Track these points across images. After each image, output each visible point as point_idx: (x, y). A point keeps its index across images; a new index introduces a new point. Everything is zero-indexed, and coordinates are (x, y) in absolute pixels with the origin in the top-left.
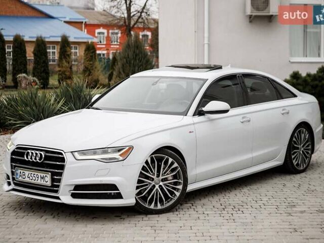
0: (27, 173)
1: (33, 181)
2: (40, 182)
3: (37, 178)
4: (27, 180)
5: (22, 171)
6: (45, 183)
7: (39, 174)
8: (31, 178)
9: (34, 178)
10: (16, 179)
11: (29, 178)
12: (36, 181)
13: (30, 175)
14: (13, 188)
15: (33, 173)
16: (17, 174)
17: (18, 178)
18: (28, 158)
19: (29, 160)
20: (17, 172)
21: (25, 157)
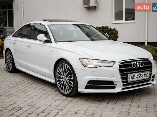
0: (136, 75)
1: (140, 79)
2: (144, 78)
3: (142, 76)
4: (136, 79)
6: (146, 77)
7: (144, 74)
8: (139, 77)
9: (140, 77)
10: (128, 81)
11: (138, 77)
12: (141, 78)
13: (138, 76)
14: (122, 88)
15: (140, 74)
16: (130, 78)
17: (129, 80)
18: (134, 67)
19: (136, 67)
20: (129, 76)
21: (132, 66)
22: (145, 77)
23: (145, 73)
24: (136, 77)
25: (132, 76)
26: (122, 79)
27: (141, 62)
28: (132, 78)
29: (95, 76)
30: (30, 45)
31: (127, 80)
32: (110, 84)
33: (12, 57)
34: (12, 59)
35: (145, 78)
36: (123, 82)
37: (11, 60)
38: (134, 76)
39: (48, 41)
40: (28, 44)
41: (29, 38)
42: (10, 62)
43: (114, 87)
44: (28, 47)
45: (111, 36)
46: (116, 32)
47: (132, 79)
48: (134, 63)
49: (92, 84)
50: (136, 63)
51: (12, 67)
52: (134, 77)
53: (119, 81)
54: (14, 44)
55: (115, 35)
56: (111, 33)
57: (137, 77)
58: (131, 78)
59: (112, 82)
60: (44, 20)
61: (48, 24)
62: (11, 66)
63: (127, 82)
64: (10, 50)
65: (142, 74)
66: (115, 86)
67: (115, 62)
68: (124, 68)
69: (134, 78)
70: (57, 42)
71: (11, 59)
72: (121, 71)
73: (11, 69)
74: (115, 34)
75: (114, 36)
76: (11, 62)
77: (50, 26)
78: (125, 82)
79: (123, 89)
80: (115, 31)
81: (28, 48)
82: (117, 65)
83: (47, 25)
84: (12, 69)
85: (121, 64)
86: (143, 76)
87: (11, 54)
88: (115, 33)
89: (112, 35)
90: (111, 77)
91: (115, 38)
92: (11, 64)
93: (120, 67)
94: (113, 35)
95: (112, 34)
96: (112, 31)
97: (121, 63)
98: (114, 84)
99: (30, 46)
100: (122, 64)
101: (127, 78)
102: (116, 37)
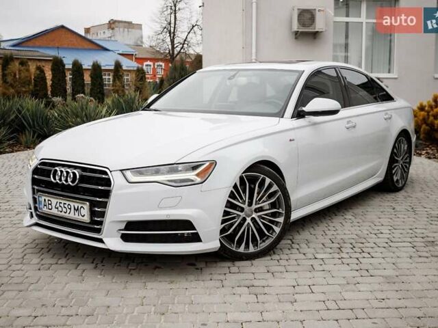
0: (54, 201)
1: (63, 214)
2: (72, 215)
3: (69, 211)
4: (54, 211)
5: (47, 199)
7: (72, 204)
8: (60, 209)
9: (64, 210)
10: (39, 209)
11: (58, 208)
12: (67, 214)
13: (58, 205)
14: (35, 222)
15: (63, 202)
16: (41, 202)
17: (41, 209)
20: (40, 199)
22: (77, 214)
23: (76, 205)
24: (54, 205)
25: (45, 200)
35: (77, 217)
38: (50, 202)
47: (46, 207)
48: (56, 171)
50: (61, 172)
57: (56, 207)
58: (44, 205)
65: (67, 203)
66: (32, 213)
69: (50, 207)
79: (38, 224)
86: (70, 209)
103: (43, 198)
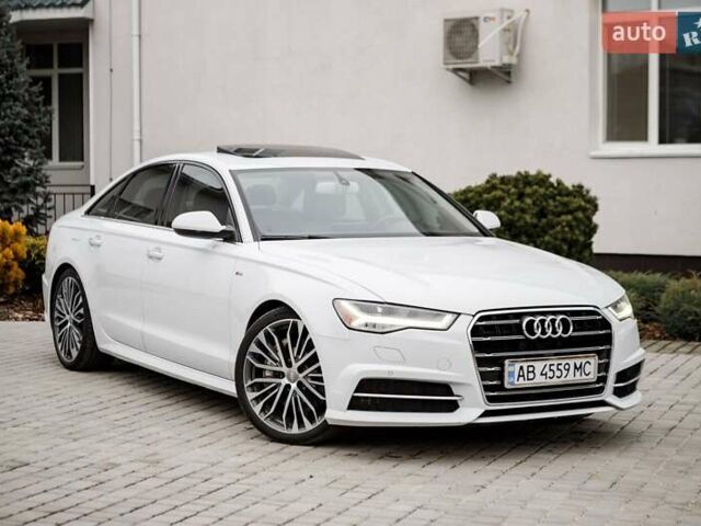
0: (539, 366)
1: (555, 381)
2: (572, 377)
3: (565, 373)
4: (539, 380)
5: (525, 365)
6: (584, 377)
7: (571, 362)
8: (550, 374)
9: (558, 373)
10: (507, 386)
11: (546, 374)
12: (562, 378)
13: (547, 369)
14: (483, 411)
15: (556, 362)
16: (511, 374)
17: (512, 383)
18: (534, 334)
19: (538, 338)
20: (511, 369)
21: (525, 332)
22: (578, 374)
23: (578, 362)
24: (538, 372)
25: (521, 368)
26: (484, 376)
27: (562, 320)
28: (523, 376)
29: (383, 361)
30: (159, 249)
31: (503, 383)
32: (438, 394)
33: (81, 300)
34: (81, 311)
35: (579, 378)
36: (487, 388)
37: (80, 316)
38: (531, 369)
39: (230, 237)
40: (152, 246)
41: (156, 224)
42: (75, 323)
43: (452, 406)
44: (151, 257)
45: (559, 223)
46: (583, 203)
47: (521, 379)
48: (532, 322)
49: (372, 392)
50: (542, 322)
51: (79, 345)
52: (528, 372)
53: (469, 385)
54: (92, 245)
55: (575, 219)
56: (559, 209)
57: (542, 374)
58: (519, 376)
59: (445, 388)
60: (220, 150)
61: (234, 168)
62: (77, 339)
63: (501, 387)
64: (74, 273)
65: (564, 362)
66: (455, 401)
67: (459, 314)
68: (489, 339)
69: (531, 376)
70: (263, 240)
71: (79, 309)
72: (477, 347)
73: (75, 353)
74: (580, 215)
75: (574, 223)
76: (79, 321)
77: (239, 177)
78: (495, 389)
79: (487, 414)
80: (583, 196)
81: (151, 261)
82: (465, 325)
83: (230, 171)
84: (82, 352)
85: (479, 323)
86: (568, 370)
87: (79, 288)
88: (580, 208)
89: (563, 217)
90: (440, 369)
91: (577, 232)
92: (75, 331)
93: (475, 331)
94: (569, 217)
95: (565, 210)
96: (566, 199)
97: (481, 319)
98: (452, 394)
99: (157, 254)
100: (483, 323)
101: (500, 376)
102: (582, 228)
103: (517, 366)
